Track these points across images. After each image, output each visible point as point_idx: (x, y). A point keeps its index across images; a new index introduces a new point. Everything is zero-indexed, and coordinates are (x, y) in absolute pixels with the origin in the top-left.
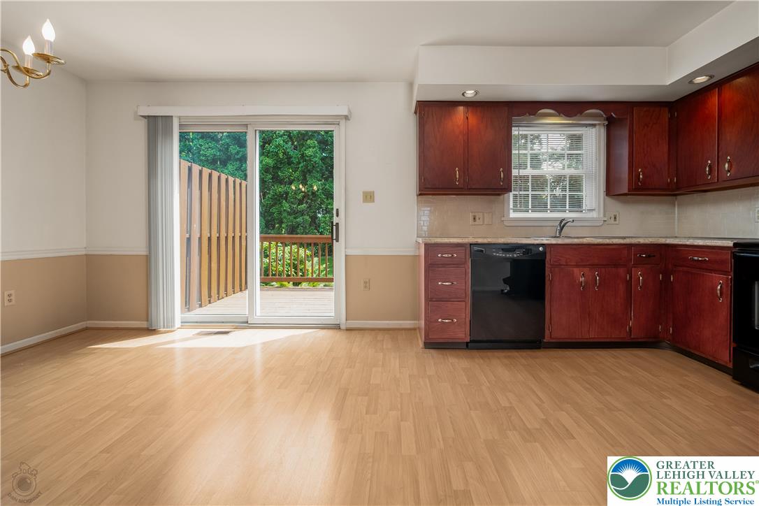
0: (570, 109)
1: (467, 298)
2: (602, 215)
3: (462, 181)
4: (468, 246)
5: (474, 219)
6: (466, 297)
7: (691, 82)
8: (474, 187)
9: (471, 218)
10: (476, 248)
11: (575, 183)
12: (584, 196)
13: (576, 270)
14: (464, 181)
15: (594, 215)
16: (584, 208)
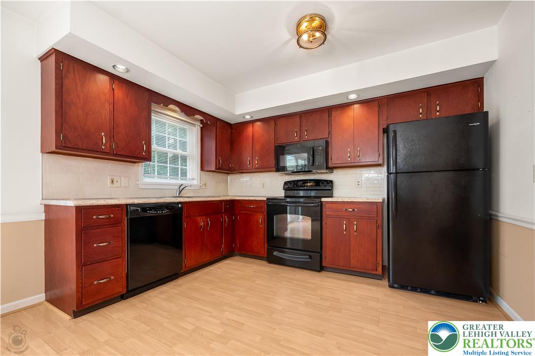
0: (188, 110)
1: (124, 253)
2: (199, 183)
3: (108, 146)
4: (125, 206)
5: (112, 181)
6: (122, 253)
7: (244, 117)
8: (119, 153)
9: (109, 181)
10: (132, 208)
11: (184, 159)
12: (188, 170)
13: (199, 218)
14: (110, 146)
15: (195, 182)
16: (188, 177)
